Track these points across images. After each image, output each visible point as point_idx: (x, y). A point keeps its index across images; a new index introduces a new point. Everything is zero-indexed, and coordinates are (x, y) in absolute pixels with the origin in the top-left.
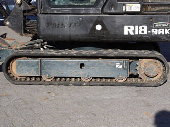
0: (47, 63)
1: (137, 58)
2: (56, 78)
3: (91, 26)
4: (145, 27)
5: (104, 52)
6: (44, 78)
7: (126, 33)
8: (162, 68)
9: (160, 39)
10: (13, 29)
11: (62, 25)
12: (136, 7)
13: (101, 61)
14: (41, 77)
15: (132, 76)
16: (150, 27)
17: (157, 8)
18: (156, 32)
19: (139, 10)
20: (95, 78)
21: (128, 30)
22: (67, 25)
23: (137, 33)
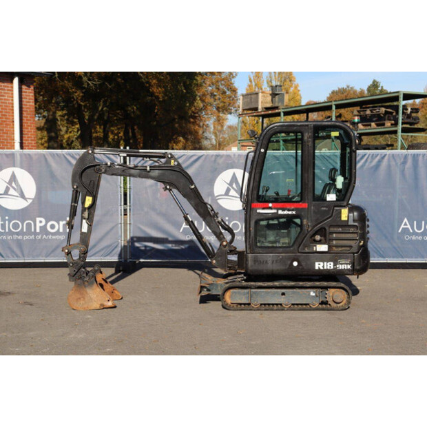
0: (255, 293)
1: (326, 288)
2: (261, 304)
3: (289, 262)
4: (332, 263)
5: (301, 283)
6: (252, 305)
7: (317, 268)
8: (346, 295)
9: (343, 272)
11: (266, 262)
12: (323, 248)
13: (298, 290)
14: (249, 304)
15: (322, 303)
16: (336, 262)
17: (340, 249)
18: (340, 267)
19: (327, 250)
20: (294, 304)
21: (319, 266)
22: (270, 263)
23: (325, 268)
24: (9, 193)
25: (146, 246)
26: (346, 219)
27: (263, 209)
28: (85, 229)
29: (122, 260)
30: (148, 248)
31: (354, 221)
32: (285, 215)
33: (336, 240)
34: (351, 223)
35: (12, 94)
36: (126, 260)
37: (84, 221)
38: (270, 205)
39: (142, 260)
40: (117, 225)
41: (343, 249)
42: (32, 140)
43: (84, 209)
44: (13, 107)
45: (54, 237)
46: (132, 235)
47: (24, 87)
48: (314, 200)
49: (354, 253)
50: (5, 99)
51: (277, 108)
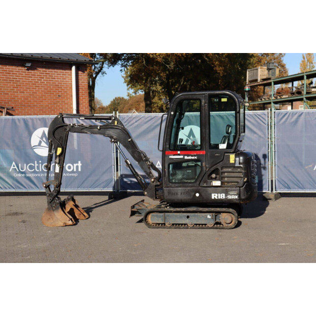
0: (168, 216)
1: (220, 212)
2: (173, 224)
3: (193, 194)
4: (224, 195)
5: (200, 209)
6: (166, 225)
7: (213, 198)
9: (233, 201)
10: (149, 196)
11: (177, 194)
12: (217, 183)
13: (199, 214)
14: (165, 224)
15: (217, 223)
16: (227, 194)
17: (230, 184)
18: (230, 197)
19: (220, 185)
20: (196, 224)
21: (214, 196)
22: (179, 194)
23: (219, 198)
24: (41, 145)
25: (131, 181)
26: (234, 162)
27: (174, 155)
28: (57, 170)
29: (116, 190)
30: (133, 182)
31: (240, 163)
32: (189, 159)
33: (227, 177)
34: (237, 165)
35: (71, 77)
36: (118, 191)
37: (57, 164)
38: (179, 152)
39: (129, 191)
40: (112, 166)
41: (233, 184)
42: (86, 108)
43: (56, 156)
44: (72, 86)
45: (70, 175)
46: (121, 173)
47: (80, 72)
48: (210, 149)
49: (240, 187)
50: (66, 81)
51: (269, 79)
